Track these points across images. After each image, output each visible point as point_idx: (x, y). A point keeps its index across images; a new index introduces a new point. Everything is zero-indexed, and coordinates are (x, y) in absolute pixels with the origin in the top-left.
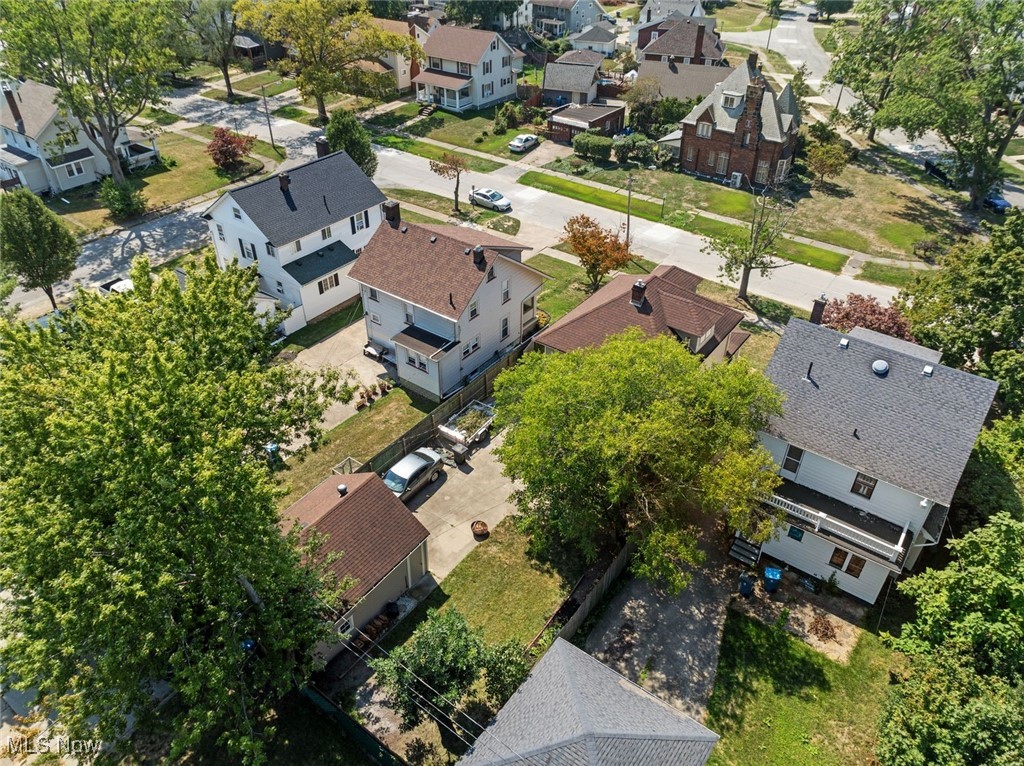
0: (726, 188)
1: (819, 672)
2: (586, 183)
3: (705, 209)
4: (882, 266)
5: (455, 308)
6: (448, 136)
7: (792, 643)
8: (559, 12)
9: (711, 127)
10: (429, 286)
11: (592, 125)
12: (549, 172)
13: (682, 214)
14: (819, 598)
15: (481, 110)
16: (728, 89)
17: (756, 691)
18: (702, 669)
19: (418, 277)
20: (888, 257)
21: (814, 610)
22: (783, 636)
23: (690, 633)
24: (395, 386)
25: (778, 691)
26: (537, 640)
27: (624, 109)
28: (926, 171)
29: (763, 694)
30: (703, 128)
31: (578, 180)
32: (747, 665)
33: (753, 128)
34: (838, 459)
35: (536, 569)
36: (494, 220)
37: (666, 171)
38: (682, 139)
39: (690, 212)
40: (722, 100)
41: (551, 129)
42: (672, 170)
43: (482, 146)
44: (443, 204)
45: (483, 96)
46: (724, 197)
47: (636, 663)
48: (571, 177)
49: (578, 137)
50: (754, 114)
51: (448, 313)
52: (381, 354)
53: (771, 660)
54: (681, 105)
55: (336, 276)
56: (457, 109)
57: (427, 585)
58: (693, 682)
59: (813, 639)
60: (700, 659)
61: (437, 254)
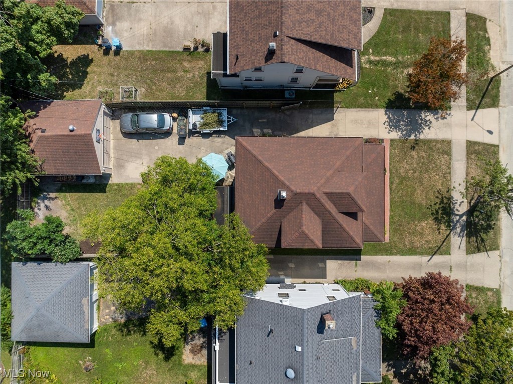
1: (172, 355)
5: (235, 65)
17: (146, 335)
29: (146, 338)
57: (105, 179)
59: (188, 347)
61: (267, 10)
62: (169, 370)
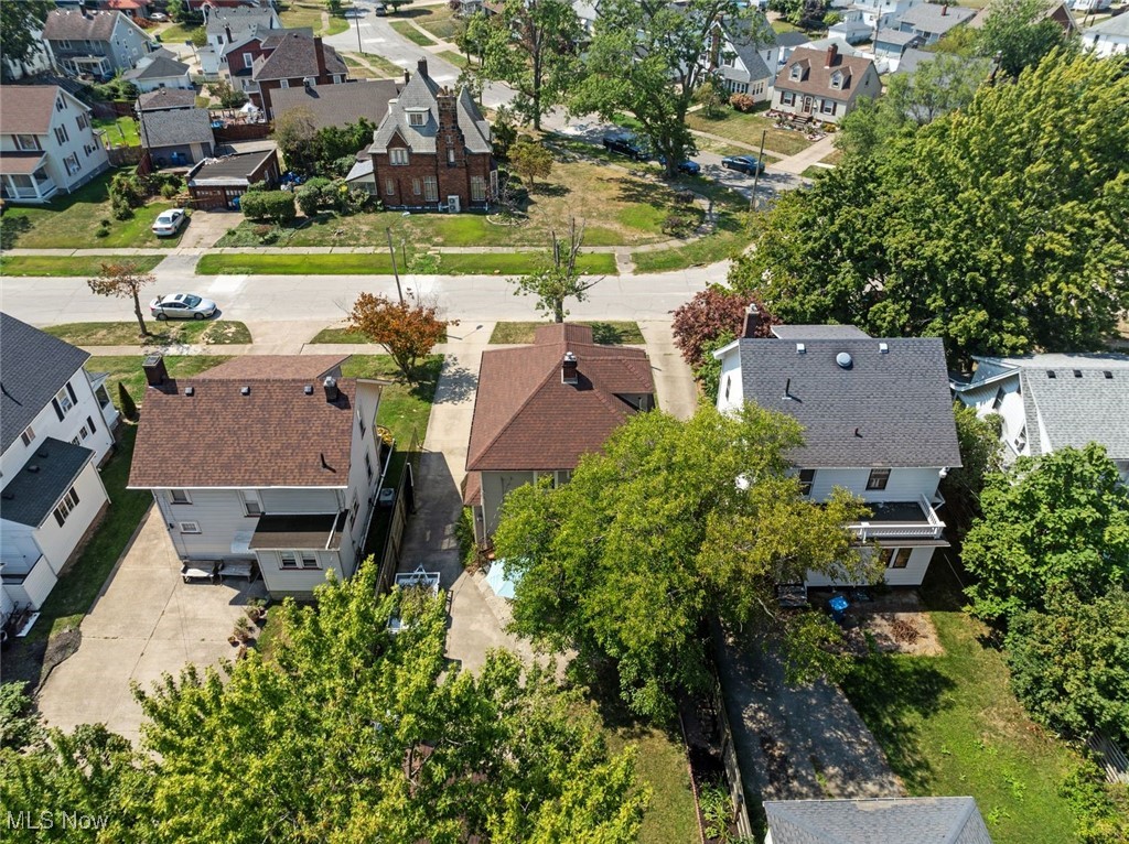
0: (446, 216)
1: (935, 674)
2: (285, 251)
3: (443, 245)
4: (648, 254)
5: (334, 471)
6: (48, 239)
7: (896, 660)
8: (93, 46)
9: (405, 152)
10: (277, 454)
11: (252, 179)
12: (228, 250)
13: (424, 258)
14: (877, 603)
15: (73, 192)
16: (409, 106)
17: (912, 727)
18: (857, 737)
19: (251, 449)
20: (646, 243)
21: (883, 617)
22: (884, 658)
23: (816, 708)
24: (267, 607)
25: (926, 715)
26: (702, 819)
27: (275, 151)
28: (607, 149)
29: (920, 726)
30: (396, 154)
31: (272, 250)
32: (885, 708)
33: (456, 143)
34: (855, 465)
35: (631, 738)
36: (208, 331)
37: (369, 212)
38: (375, 172)
39: (429, 253)
40: (407, 118)
41: (196, 197)
42: (375, 210)
43: (111, 240)
44: (119, 333)
45: (70, 174)
46: (453, 226)
47: (804, 772)
48: (261, 250)
49: (244, 198)
50: (453, 127)
51: (328, 481)
52: (216, 571)
53: (897, 689)
54: (343, 133)
55: (73, 492)
56: (40, 199)
58: (862, 756)
59: (905, 646)
60: (849, 730)
61: (262, 408)
62: (971, 680)
